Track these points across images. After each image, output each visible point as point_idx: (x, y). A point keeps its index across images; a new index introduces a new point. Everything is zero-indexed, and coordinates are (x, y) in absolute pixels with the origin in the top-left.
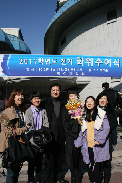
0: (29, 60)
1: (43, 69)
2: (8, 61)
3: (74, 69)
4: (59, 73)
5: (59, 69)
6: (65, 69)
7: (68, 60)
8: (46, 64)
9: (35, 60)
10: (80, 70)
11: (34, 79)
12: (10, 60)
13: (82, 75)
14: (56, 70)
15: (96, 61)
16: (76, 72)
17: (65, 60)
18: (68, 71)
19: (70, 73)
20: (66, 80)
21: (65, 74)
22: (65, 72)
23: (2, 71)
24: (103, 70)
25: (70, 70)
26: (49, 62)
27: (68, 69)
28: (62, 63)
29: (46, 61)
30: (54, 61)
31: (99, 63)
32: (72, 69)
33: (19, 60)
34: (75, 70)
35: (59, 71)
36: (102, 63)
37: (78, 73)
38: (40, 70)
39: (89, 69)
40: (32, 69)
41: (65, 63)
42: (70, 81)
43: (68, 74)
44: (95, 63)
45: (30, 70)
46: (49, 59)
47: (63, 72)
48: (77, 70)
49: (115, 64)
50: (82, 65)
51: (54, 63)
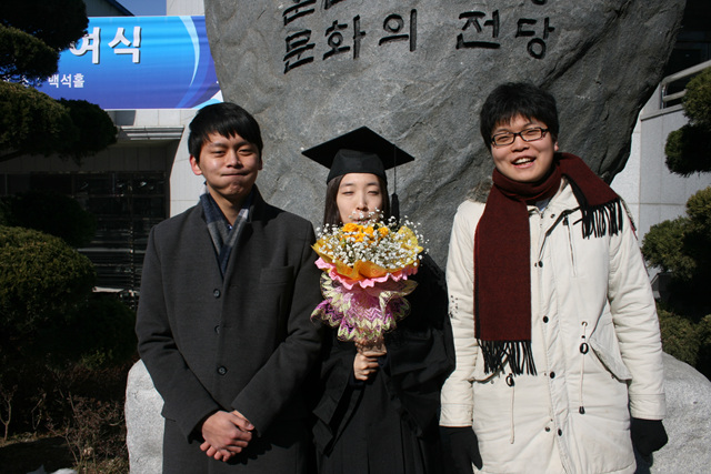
24: (61, 78)
49: (117, 51)
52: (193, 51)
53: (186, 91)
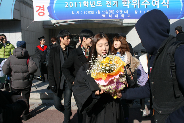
0: (75, 3)
1: (88, 12)
2: (54, 5)
3: (119, 11)
4: (104, 16)
5: (104, 12)
6: (110, 11)
7: (113, 2)
8: (92, 7)
9: (80, 3)
10: (126, 12)
11: (80, 22)
12: (56, 4)
13: (128, 17)
14: (101, 12)
15: (143, 3)
16: (121, 14)
17: (110, 3)
18: (113, 13)
19: (115, 15)
20: (112, 22)
21: (110, 16)
22: (111, 14)
23: (49, 15)
25: (115, 12)
26: (94, 5)
27: (113, 11)
28: (107, 5)
29: (91, 4)
30: (99, 4)
31: (145, 4)
32: (117, 11)
33: (65, 4)
34: (121, 13)
35: (104, 14)
36: (149, 4)
37: (124, 15)
38: (85, 13)
39: (136, 11)
40: (77, 13)
41: (110, 5)
42: (117, 23)
43: (113, 17)
44: (142, 4)
45: (75, 13)
46: (94, 1)
47: (108, 14)
48: (122, 12)
49: (163, 5)
50: (128, 7)
51: (99, 5)
52: (181, 5)
53: (179, 15)
